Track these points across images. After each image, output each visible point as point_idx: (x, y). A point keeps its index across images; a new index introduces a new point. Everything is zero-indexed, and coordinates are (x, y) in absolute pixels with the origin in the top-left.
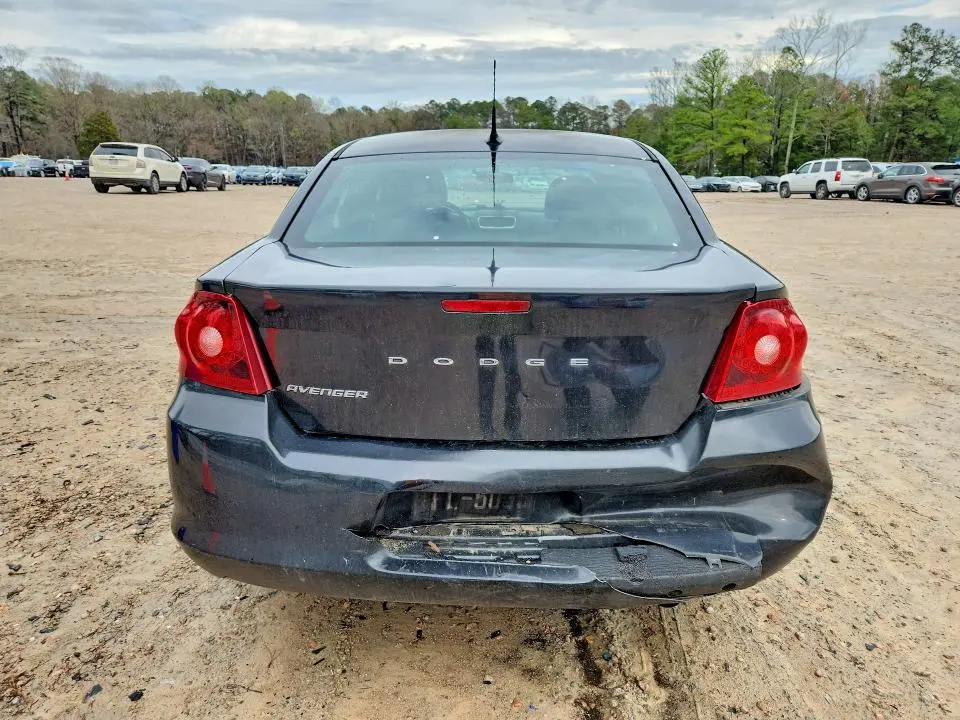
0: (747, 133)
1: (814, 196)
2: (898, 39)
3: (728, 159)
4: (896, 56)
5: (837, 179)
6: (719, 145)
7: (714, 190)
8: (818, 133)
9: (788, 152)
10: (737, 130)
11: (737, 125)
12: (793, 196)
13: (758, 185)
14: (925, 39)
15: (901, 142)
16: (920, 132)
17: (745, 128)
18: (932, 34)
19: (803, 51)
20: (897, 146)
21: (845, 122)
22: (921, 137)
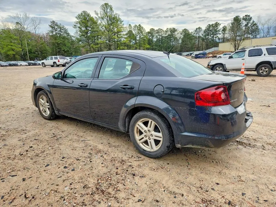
0: (13, 47)
1: (52, 66)
2: (50, 24)
3: (8, 55)
4: (50, 29)
5: (59, 61)
6: (4, 51)
7: (12, 66)
8: (36, 49)
9: (28, 54)
10: (9, 46)
11: (8, 45)
12: (46, 66)
13: (27, 63)
14: (57, 25)
15: (59, 52)
16: (63, 49)
17: (12, 46)
18: (58, 24)
19: (23, 24)
20: (58, 53)
21: (42, 46)
22: (64, 51)
